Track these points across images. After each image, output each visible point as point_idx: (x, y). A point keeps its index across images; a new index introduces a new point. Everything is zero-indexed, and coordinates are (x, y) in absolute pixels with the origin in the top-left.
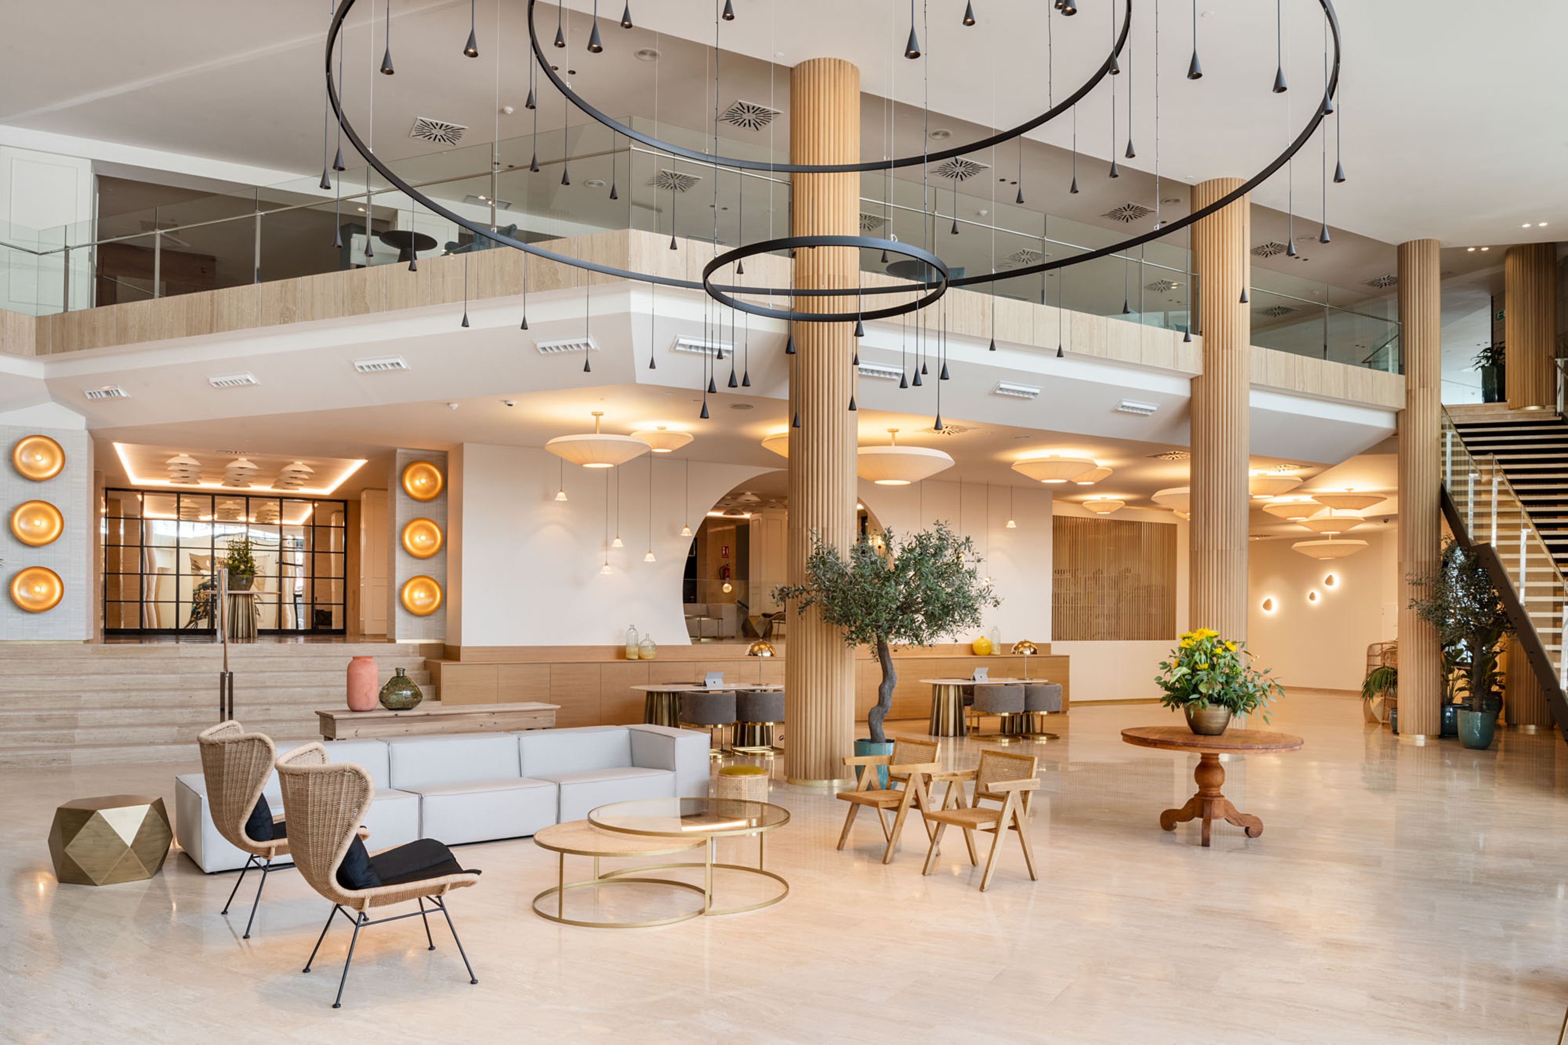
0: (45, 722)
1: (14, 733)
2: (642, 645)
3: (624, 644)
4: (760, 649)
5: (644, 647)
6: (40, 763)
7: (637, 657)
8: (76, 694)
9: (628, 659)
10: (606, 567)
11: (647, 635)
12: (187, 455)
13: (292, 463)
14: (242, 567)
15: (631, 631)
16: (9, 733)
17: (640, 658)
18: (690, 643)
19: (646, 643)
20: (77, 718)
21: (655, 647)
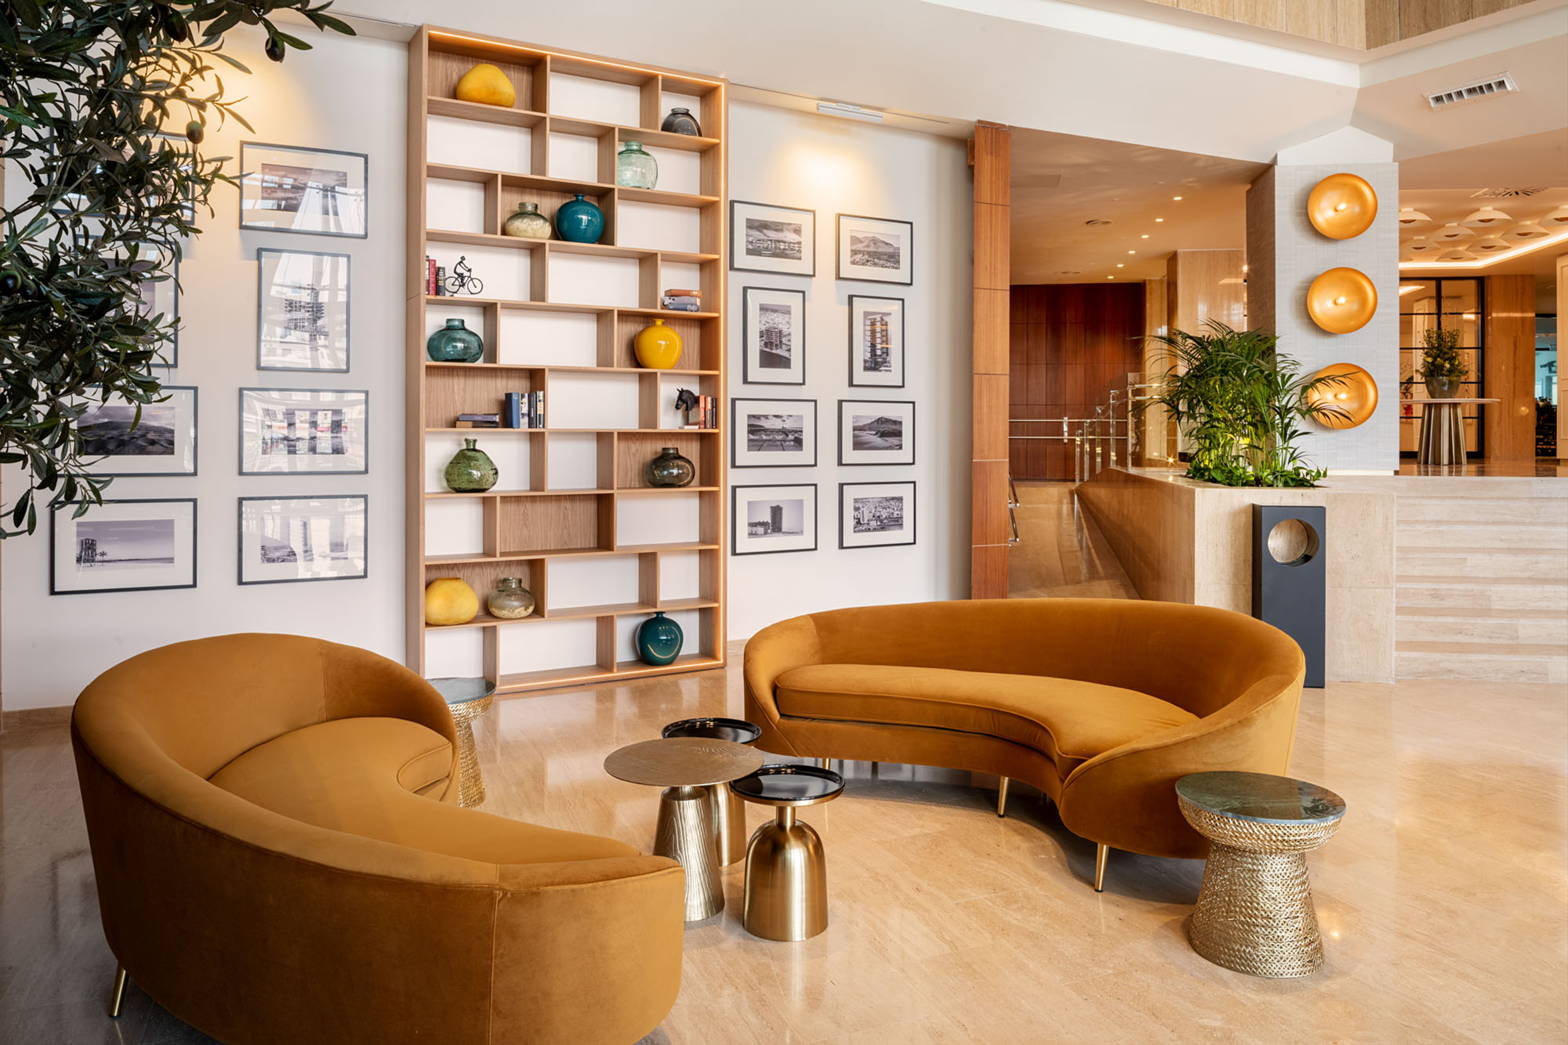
0: (1442, 600)
1: (1430, 619)
6: (1501, 675)
8: (1460, 556)
12: (1412, 209)
13: (1556, 208)
14: (1448, 366)
16: (1423, 619)
20: (1490, 596)
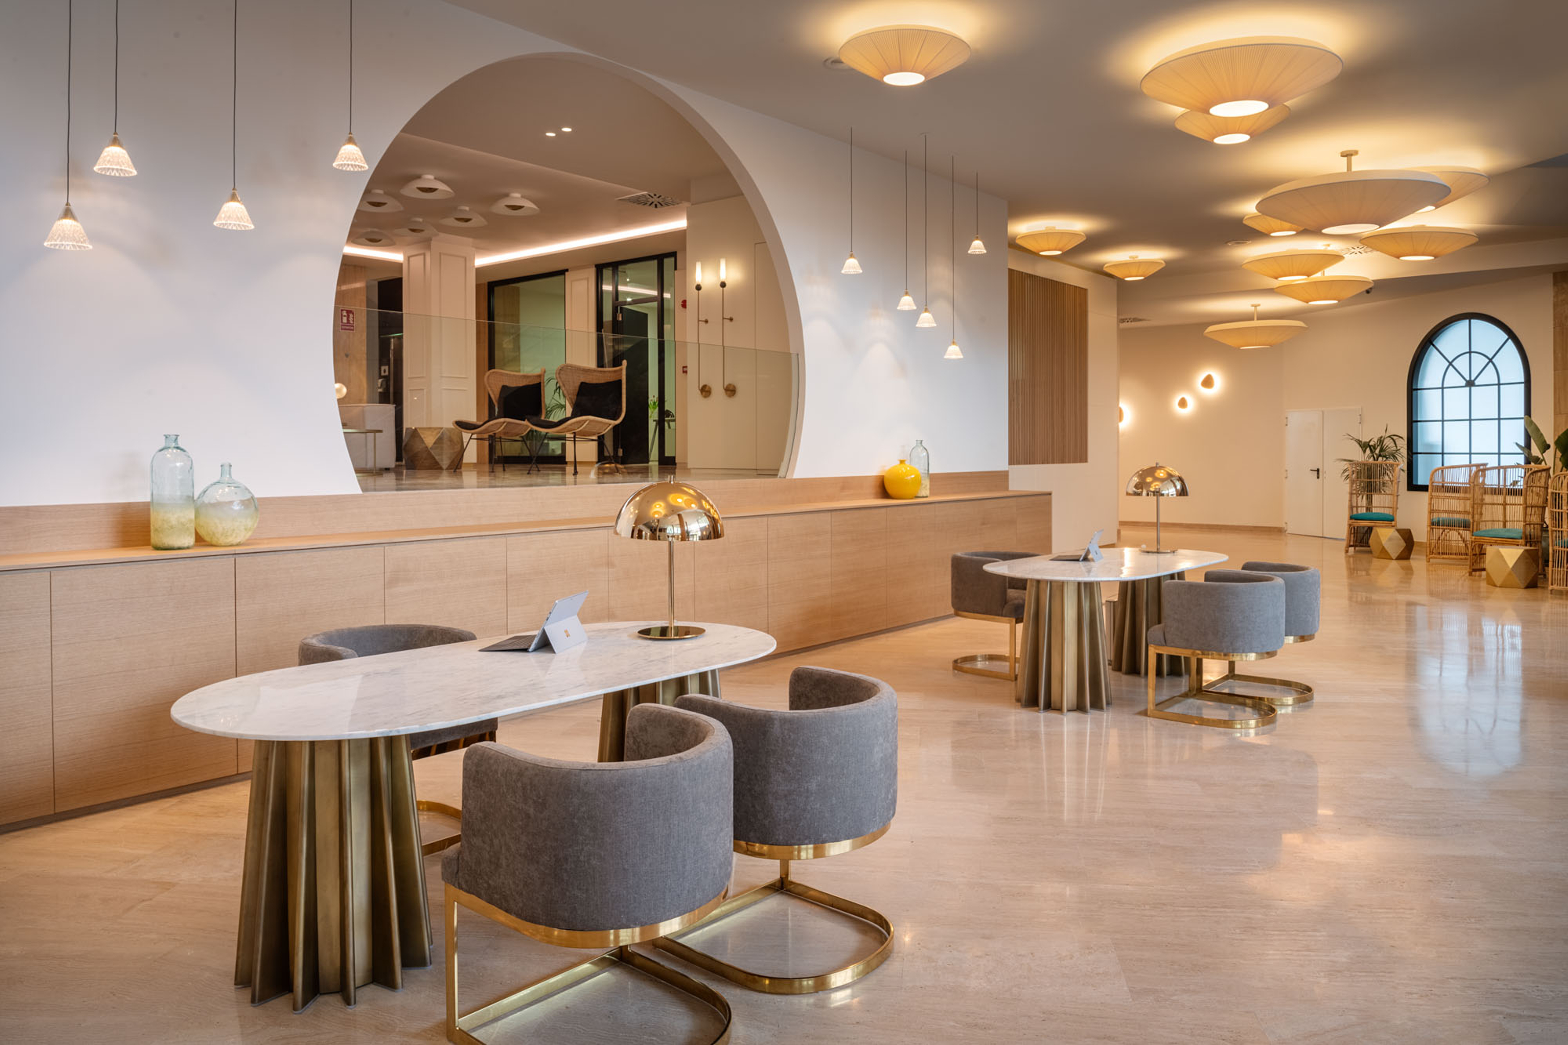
2: (206, 499)
3: (141, 496)
4: (675, 511)
5: (217, 505)
7: (190, 540)
9: (157, 548)
10: (68, 222)
11: (227, 468)
15: (168, 454)
17: (200, 540)
18: (357, 490)
19: (221, 494)
21: (253, 504)
